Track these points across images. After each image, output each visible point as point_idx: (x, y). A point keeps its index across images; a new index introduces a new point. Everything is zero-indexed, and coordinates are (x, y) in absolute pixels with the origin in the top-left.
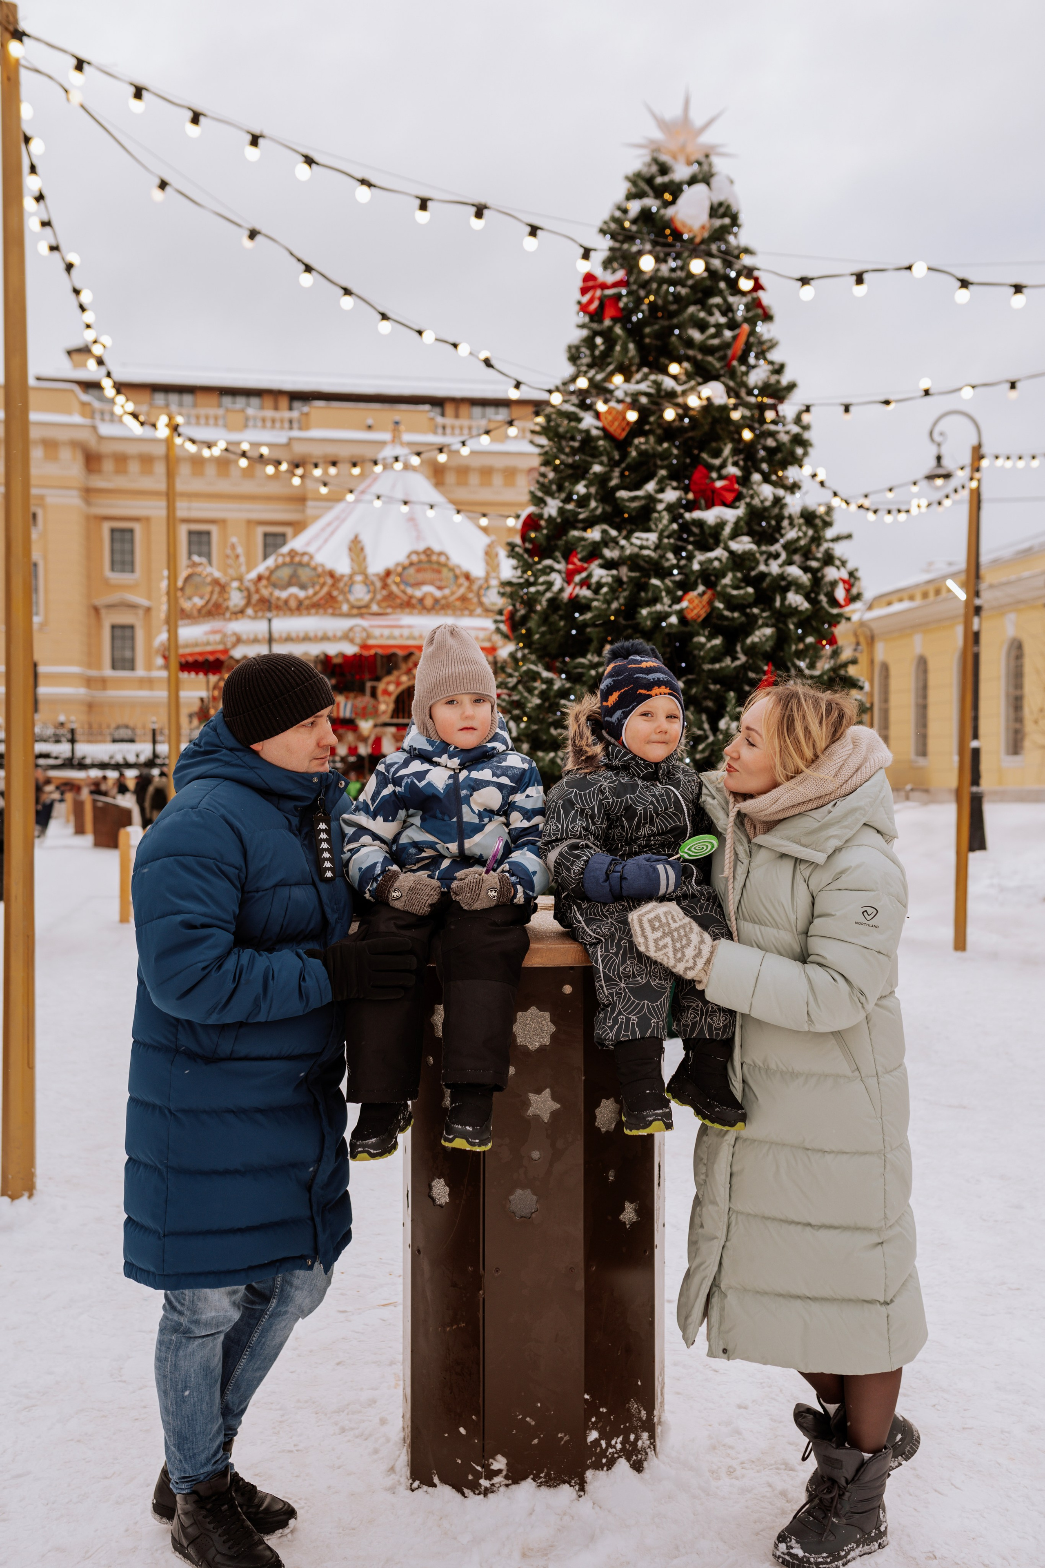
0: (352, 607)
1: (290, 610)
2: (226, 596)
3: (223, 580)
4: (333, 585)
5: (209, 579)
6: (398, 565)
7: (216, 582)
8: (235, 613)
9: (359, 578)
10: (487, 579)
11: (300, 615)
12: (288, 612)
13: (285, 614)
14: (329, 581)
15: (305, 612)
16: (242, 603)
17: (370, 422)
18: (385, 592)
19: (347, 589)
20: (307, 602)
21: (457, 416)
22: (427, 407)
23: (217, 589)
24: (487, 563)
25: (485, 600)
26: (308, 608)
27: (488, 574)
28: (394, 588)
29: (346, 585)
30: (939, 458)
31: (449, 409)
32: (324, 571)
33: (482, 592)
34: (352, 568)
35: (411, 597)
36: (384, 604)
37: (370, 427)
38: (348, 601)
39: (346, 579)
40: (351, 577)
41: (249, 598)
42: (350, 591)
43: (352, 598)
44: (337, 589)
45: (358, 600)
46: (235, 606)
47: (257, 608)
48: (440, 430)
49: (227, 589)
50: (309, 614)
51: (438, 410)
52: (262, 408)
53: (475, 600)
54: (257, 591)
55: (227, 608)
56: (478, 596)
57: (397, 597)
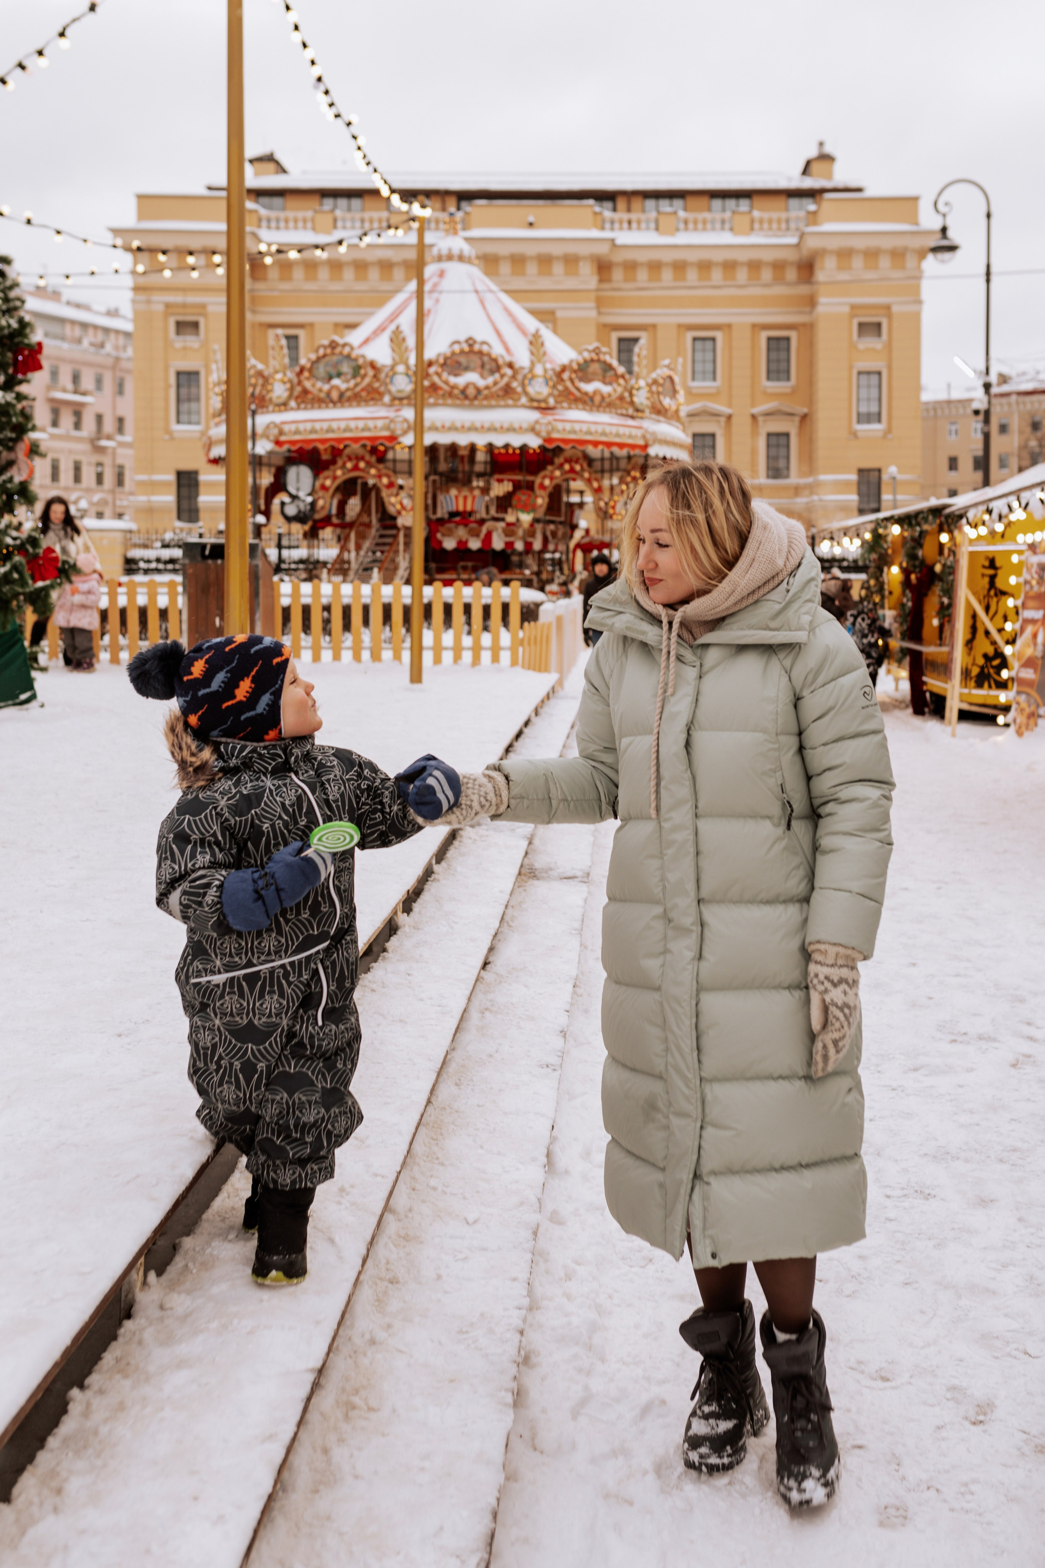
0: (394, 399)
1: (332, 401)
2: (269, 387)
3: (266, 373)
4: (375, 376)
5: (252, 372)
6: (439, 355)
7: (260, 374)
8: (278, 405)
9: (401, 368)
10: (531, 370)
11: (343, 406)
12: (331, 405)
13: (327, 407)
14: (371, 372)
15: (347, 404)
16: (286, 395)
17: (531, 219)
18: (426, 383)
19: (388, 380)
20: (349, 394)
21: (629, 210)
22: (591, 202)
23: (260, 381)
24: (532, 353)
25: (530, 390)
26: (349, 399)
27: (533, 364)
28: (436, 379)
29: (387, 376)
30: (944, 230)
31: (621, 203)
32: (365, 362)
33: (527, 382)
34: (394, 359)
35: (453, 387)
37: (531, 224)
38: (389, 392)
39: (387, 370)
40: (393, 367)
41: (292, 389)
42: (391, 382)
43: (393, 389)
44: (378, 380)
45: (400, 391)
46: (279, 397)
47: (300, 400)
48: (608, 225)
49: (271, 381)
50: (351, 406)
51: (609, 204)
53: (519, 389)
54: (300, 383)
55: (271, 399)
56: (523, 385)
57: (440, 388)
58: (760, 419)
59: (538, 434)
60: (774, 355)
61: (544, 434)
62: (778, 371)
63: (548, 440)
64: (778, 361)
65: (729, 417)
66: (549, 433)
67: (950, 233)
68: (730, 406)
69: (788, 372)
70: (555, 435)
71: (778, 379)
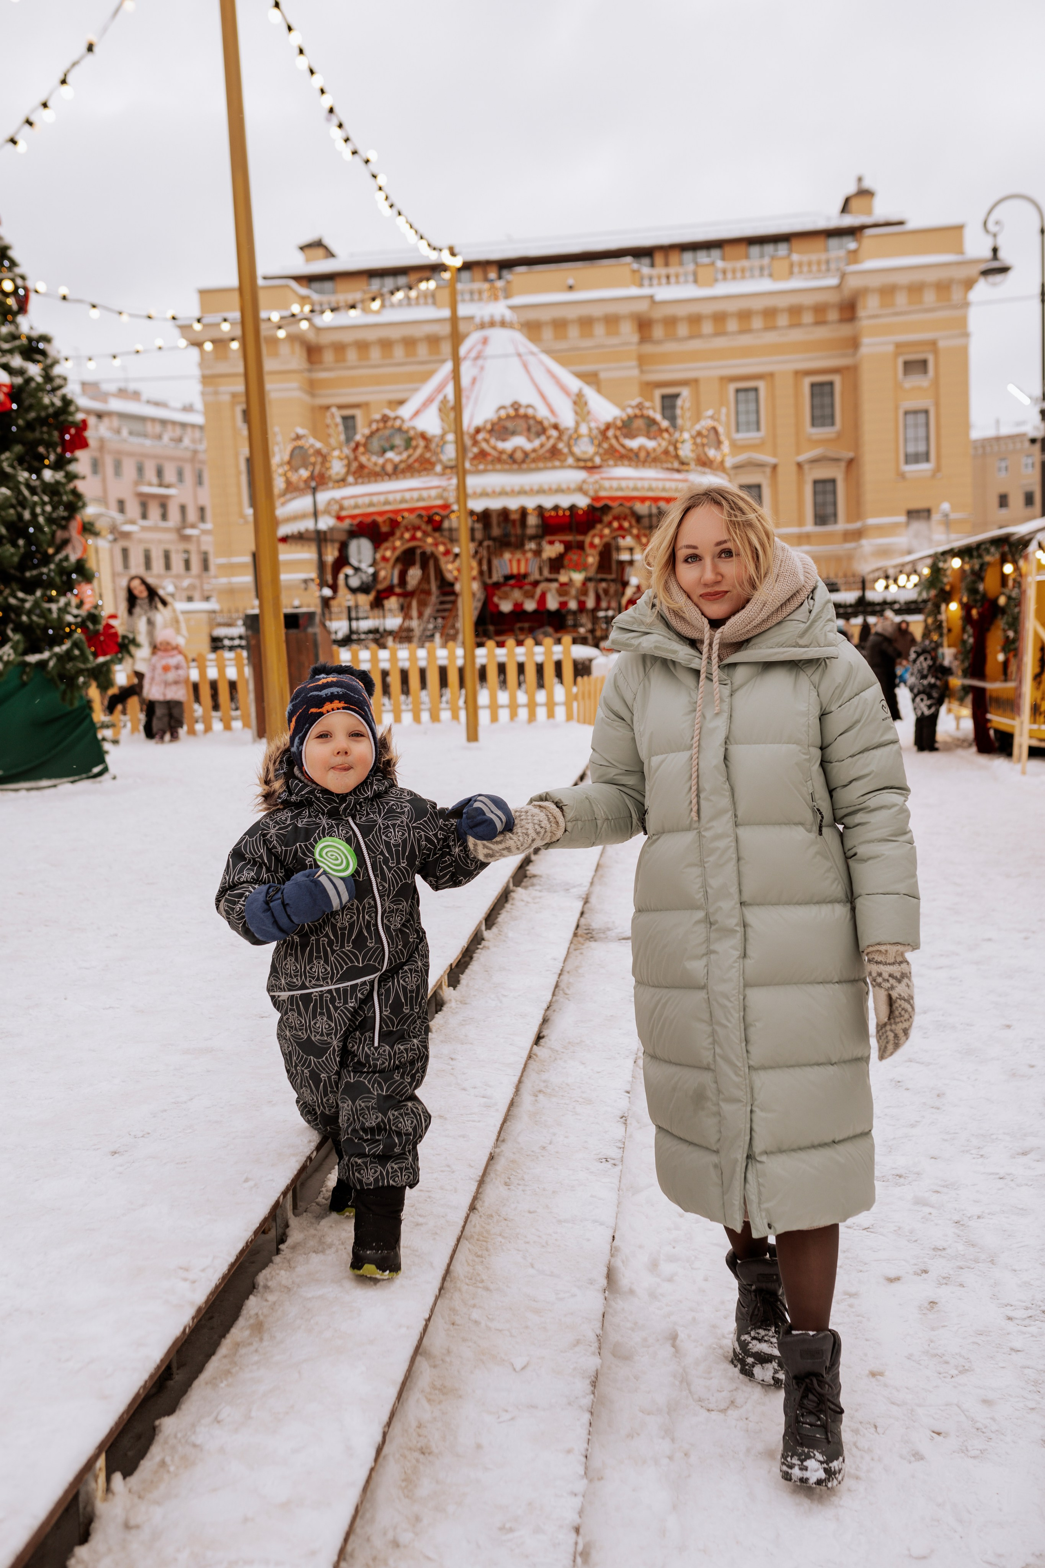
0: (445, 468)
1: (387, 474)
2: (327, 465)
3: (325, 451)
4: (426, 447)
6: (486, 422)
7: (318, 452)
8: (338, 481)
9: (450, 437)
10: (576, 429)
11: (397, 479)
12: (386, 478)
13: (383, 480)
14: (422, 443)
15: (401, 476)
16: (343, 471)
17: (571, 282)
18: (475, 450)
19: (439, 450)
20: (402, 466)
21: (667, 264)
22: (629, 259)
23: (319, 459)
24: (576, 414)
25: (577, 450)
26: (403, 471)
27: (577, 424)
28: (484, 445)
29: (437, 446)
30: (995, 250)
31: (659, 258)
32: (415, 433)
33: (572, 442)
34: (443, 429)
35: (502, 452)
36: (475, 462)
37: (571, 288)
38: (440, 461)
39: (437, 440)
40: (443, 436)
41: (349, 465)
42: (442, 451)
43: (444, 458)
44: (429, 450)
45: (451, 460)
46: (337, 474)
47: (356, 475)
48: (646, 282)
49: (329, 458)
50: (405, 478)
51: (646, 261)
52: (473, 280)
53: (566, 450)
54: (356, 459)
55: (329, 476)
56: (569, 446)
57: (489, 454)
58: (806, 467)
59: (585, 493)
60: (817, 401)
61: (592, 493)
62: (823, 417)
63: (596, 499)
64: (822, 406)
65: (775, 467)
66: (596, 491)
67: (1001, 254)
68: (775, 455)
69: (832, 416)
70: (603, 494)
71: (823, 425)
